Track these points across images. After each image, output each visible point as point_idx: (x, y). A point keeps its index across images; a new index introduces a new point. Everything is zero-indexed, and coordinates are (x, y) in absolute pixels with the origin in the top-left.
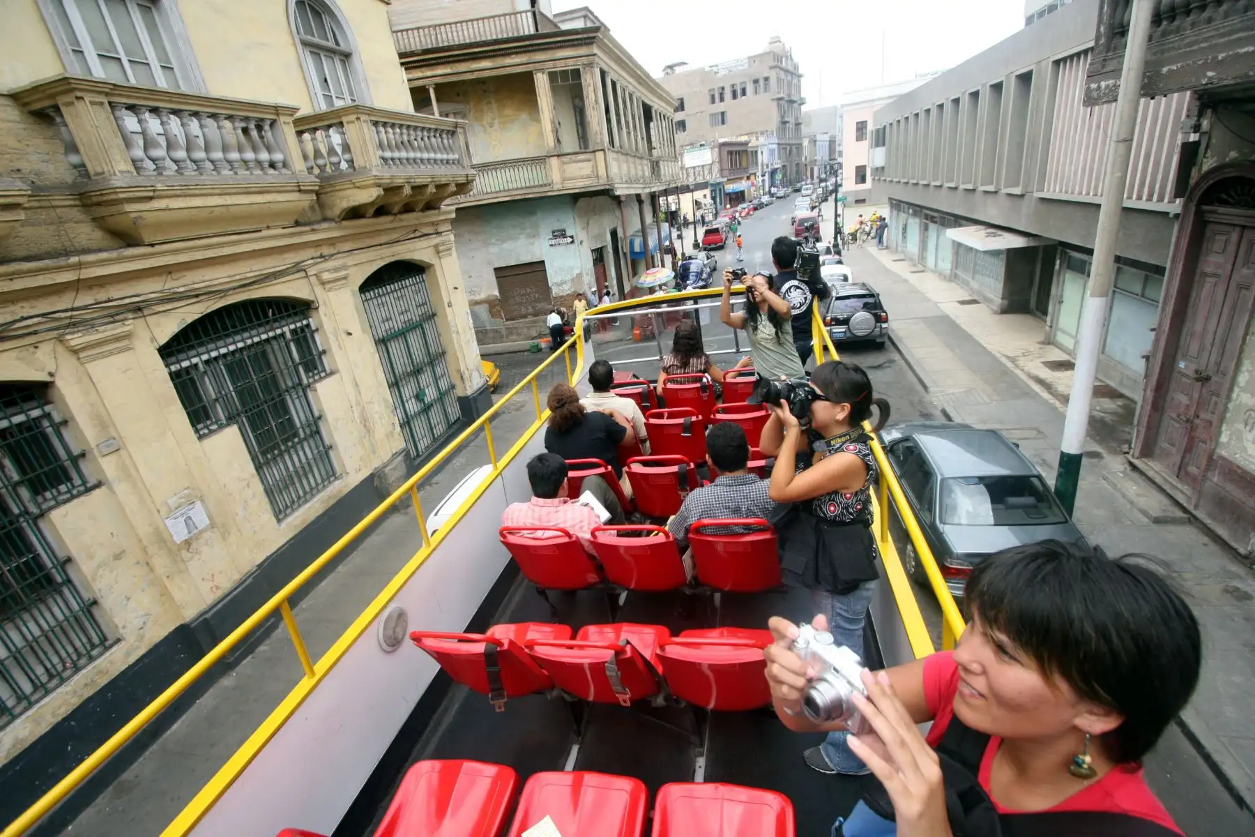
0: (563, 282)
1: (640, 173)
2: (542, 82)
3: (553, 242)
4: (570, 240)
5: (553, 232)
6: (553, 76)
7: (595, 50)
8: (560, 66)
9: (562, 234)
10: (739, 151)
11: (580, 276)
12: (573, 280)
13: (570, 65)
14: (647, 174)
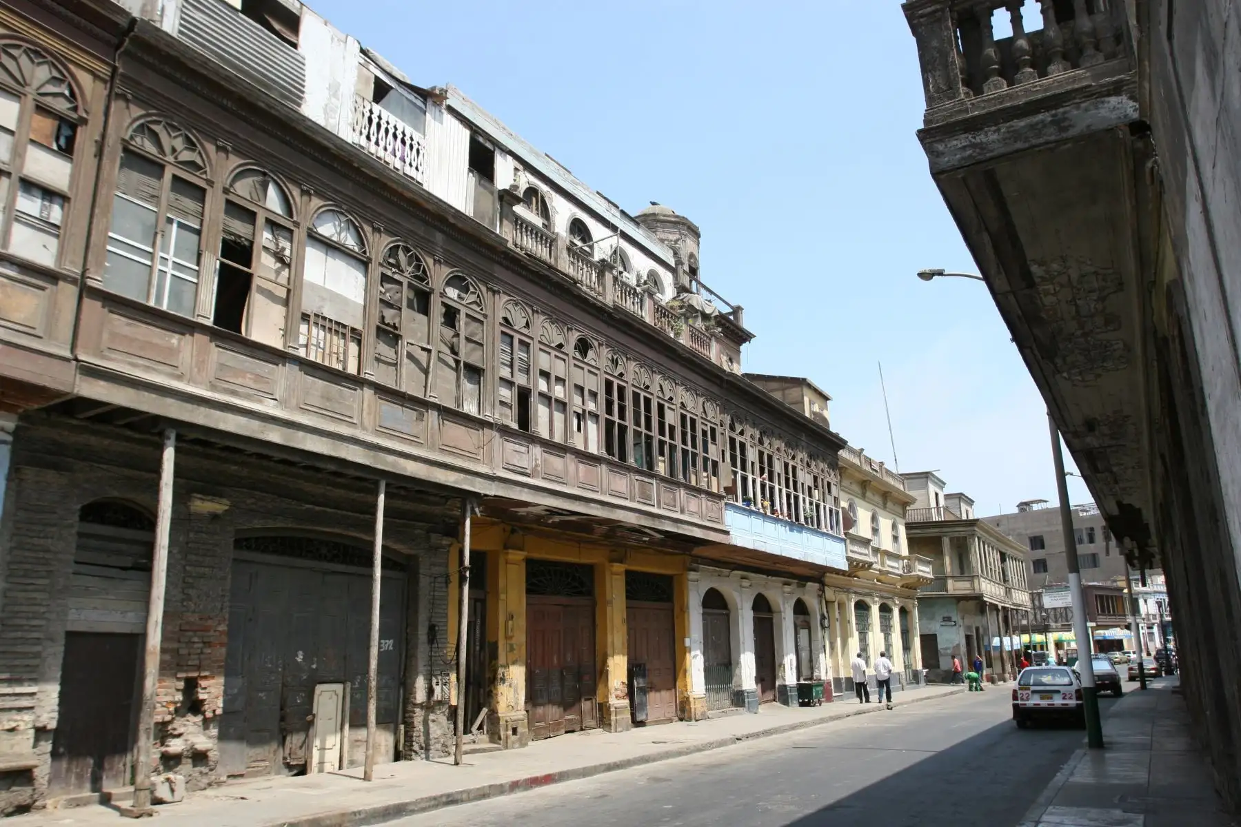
0: (946, 649)
1: (998, 593)
2: (946, 542)
3: (943, 624)
4: (953, 623)
5: (944, 618)
6: (951, 540)
7: (976, 529)
8: (956, 535)
9: (948, 619)
10: (1112, 597)
11: (958, 645)
12: (954, 647)
13: (963, 534)
14: (1002, 593)
